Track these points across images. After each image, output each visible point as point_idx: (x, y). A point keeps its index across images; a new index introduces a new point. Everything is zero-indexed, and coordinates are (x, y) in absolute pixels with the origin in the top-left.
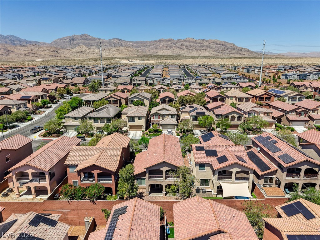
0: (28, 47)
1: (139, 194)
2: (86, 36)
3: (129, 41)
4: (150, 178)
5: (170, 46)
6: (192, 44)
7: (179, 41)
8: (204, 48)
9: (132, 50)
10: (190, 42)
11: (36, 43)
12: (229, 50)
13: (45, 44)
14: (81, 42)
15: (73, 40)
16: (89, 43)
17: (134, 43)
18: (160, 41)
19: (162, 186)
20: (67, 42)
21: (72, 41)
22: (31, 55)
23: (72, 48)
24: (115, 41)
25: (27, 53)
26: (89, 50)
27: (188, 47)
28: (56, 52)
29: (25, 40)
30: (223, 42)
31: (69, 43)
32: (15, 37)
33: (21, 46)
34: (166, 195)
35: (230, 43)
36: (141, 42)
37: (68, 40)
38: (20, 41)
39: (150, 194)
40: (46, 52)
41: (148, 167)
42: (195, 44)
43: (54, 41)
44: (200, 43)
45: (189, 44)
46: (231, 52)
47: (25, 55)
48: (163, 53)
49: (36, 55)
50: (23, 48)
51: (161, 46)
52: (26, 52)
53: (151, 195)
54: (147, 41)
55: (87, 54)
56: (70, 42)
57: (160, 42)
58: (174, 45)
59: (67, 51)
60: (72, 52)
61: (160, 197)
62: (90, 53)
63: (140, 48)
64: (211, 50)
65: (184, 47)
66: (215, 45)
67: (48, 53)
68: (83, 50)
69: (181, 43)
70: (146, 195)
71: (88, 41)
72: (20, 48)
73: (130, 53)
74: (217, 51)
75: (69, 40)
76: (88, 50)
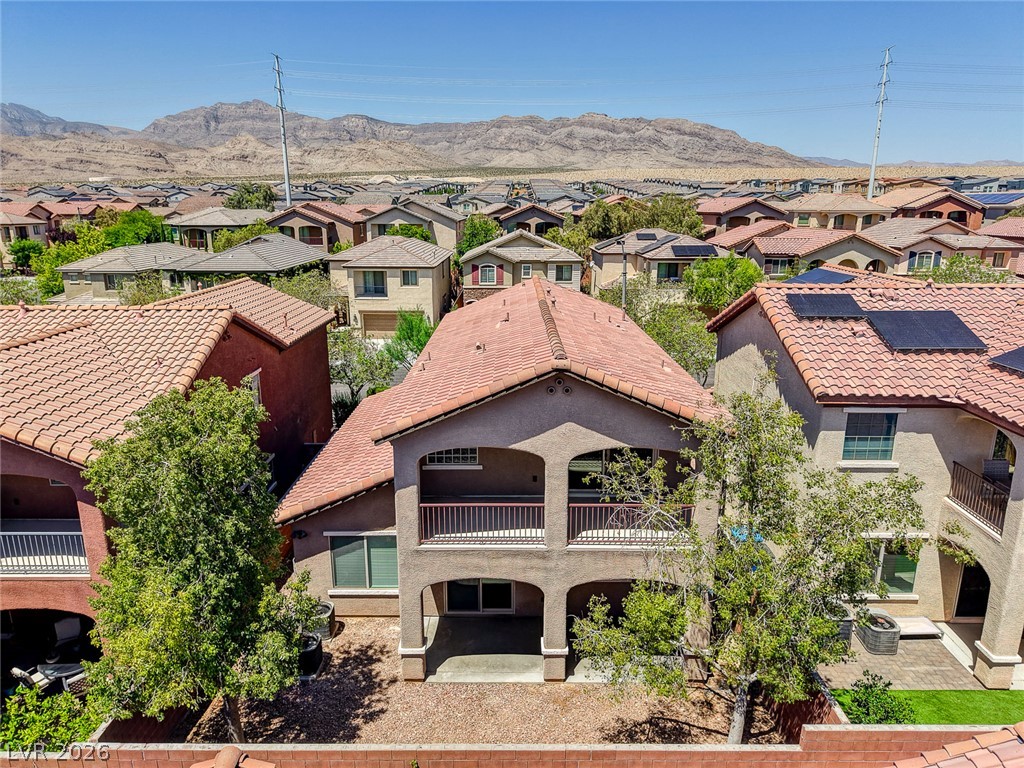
0: (67, 140)
1: (345, 661)
2: (260, 106)
3: (398, 125)
4: (429, 526)
5: (531, 139)
6: (602, 133)
7: (562, 122)
8: (640, 145)
9: (407, 150)
10: (594, 128)
11: (97, 130)
12: (719, 152)
13: (125, 133)
14: (242, 127)
15: (216, 119)
16: (268, 130)
17: (415, 129)
18: (499, 124)
19: (534, 595)
20: (196, 125)
21: (213, 124)
22: (77, 166)
23: (212, 145)
24: (352, 123)
25: (64, 160)
26: (270, 152)
27: (589, 145)
28: (160, 156)
29: (60, 121)
30: (702, 125)
31: (204, 130)
32: (25, 109)
33: (45, 136)
34: (569, 670)
35: (724, 131)
36: (438, 127)
37: (200, 120)
38: (41, 122)
39: (431, 662)
40: (127, 155)
41: (408, 422)
42: (611, 134)
43: (154, 124)
44: (627, 130)
45: (591, 132)
46: (726, 159)
47: (58, 167)
48: (509, 161)
49: (93, 167)
50: (53, 144)
51: (502, 139)
52: (61, 158)
53: (450, 671)
54: (456, 125)
55: (260, 165)
56: (208, 128)
57: (499, 127)
58: (545, 137)
59: (197, 153)
60: (213, 158)
61: (524, 686)
62: (272, 160)
63: (433, 147)
64: (663, 151)
65: (577, 142)
66: (675, 137)
67: (133, 162)
68: (248, 151)
69: (566, 130)
70: (400, 672)
71: (267, 124)
72: (41, 143)
73: (403, 159)
74: (683, 156)
75: (202, 118)
76: (263, 151)
